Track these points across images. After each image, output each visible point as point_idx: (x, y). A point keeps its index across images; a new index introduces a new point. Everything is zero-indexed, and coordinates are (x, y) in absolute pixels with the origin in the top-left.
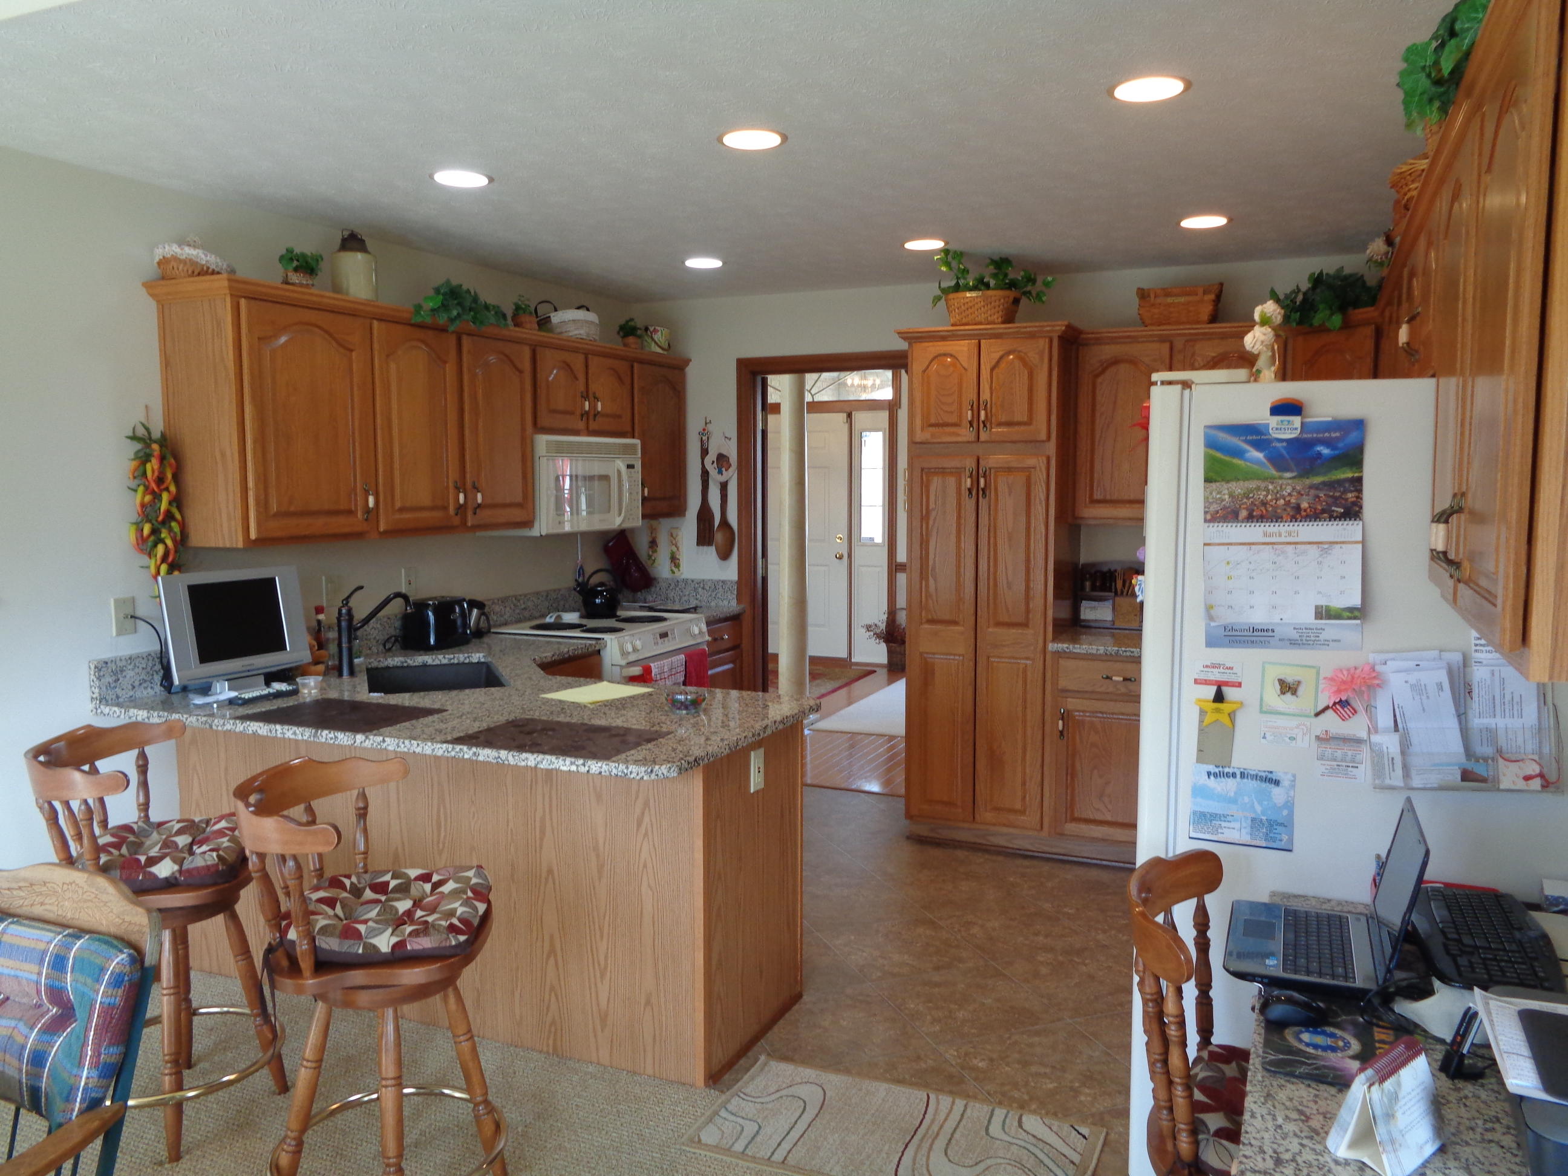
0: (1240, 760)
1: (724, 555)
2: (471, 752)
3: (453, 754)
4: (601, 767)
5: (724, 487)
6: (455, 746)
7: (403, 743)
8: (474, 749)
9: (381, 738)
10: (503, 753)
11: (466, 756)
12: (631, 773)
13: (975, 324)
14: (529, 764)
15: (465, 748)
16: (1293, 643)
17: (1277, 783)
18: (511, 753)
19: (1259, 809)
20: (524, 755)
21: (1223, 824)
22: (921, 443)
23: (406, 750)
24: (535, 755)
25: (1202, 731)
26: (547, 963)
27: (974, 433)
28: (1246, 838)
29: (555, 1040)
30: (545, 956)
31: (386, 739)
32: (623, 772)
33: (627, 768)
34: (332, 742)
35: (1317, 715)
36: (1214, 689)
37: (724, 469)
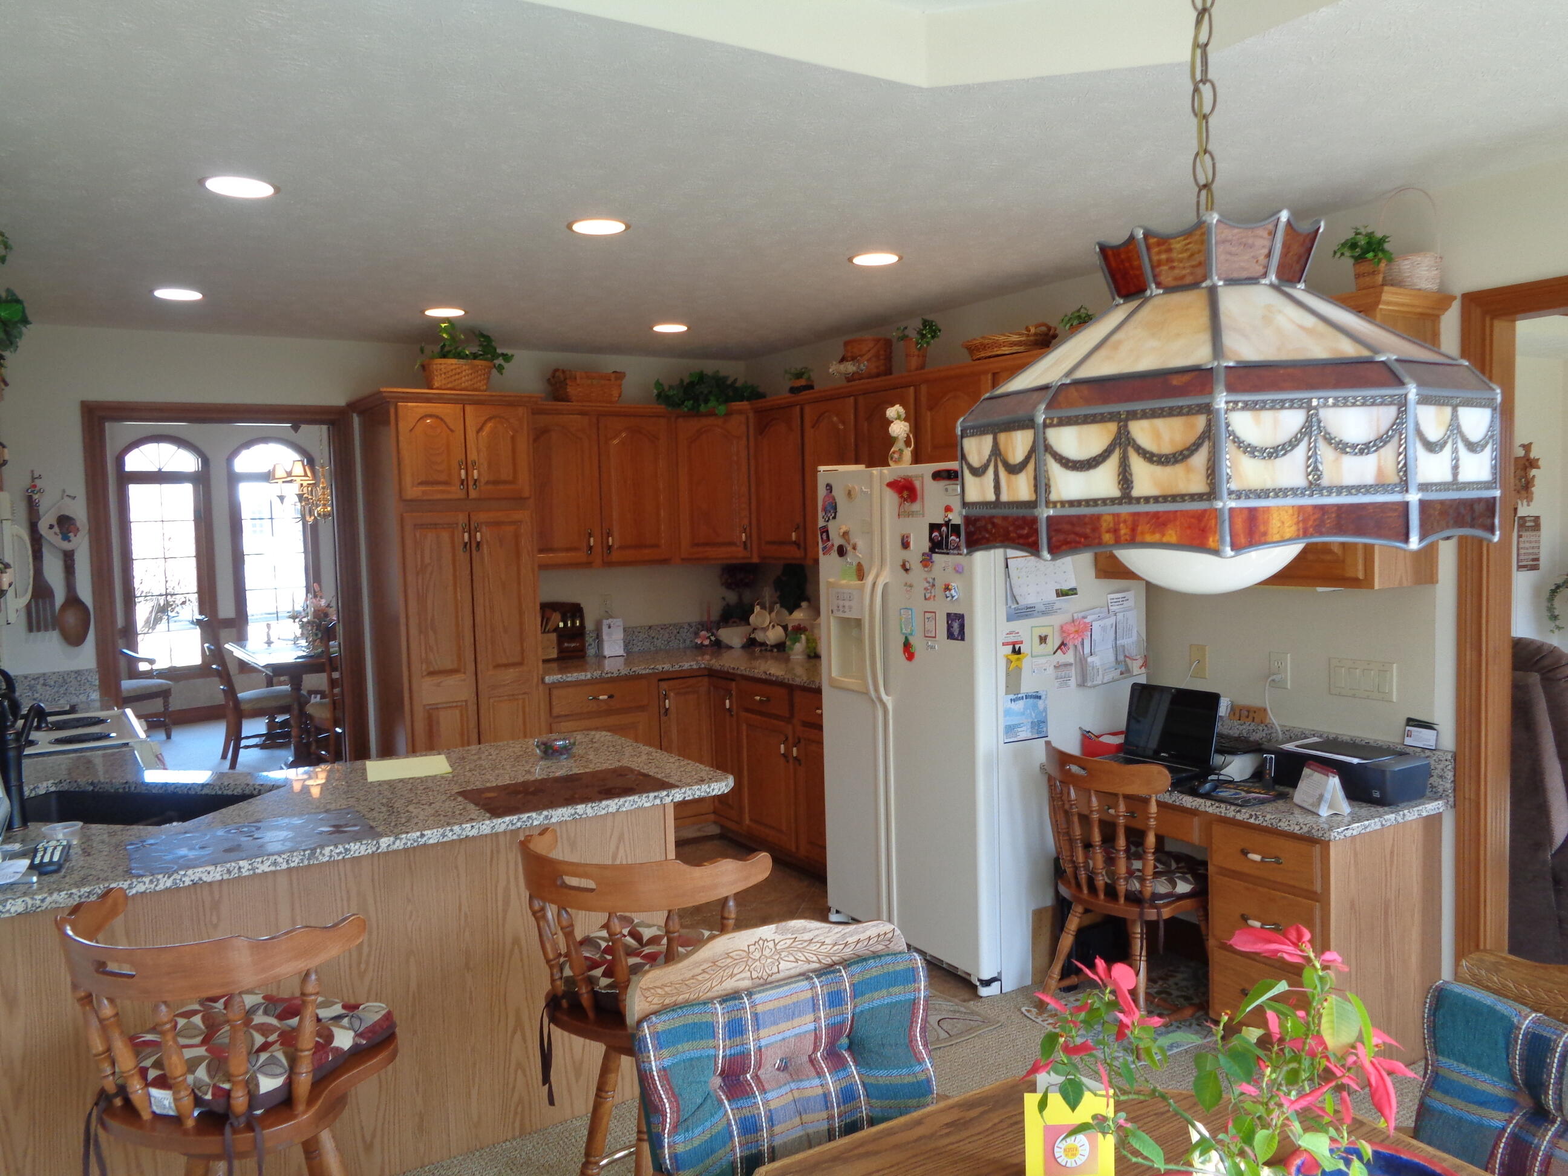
0: (1026, 687)
1: (74, 639)
2: (543, 816)
3: (519, 824)
4: (685, 793)
5: (68, 558)
6: (522, 816)
7: (452, 830)
8: (545, 813)
9: (418, 834)
10: (580, 808)
11: (535, 823)
12: (713, 790)
13: (461, 390)
14: (610, 810)
15: (534, 815)
16: (1044, 613)
17: (1040, 697)
18: (590, 805)
19: (1033, 715)
20: (604, 803)
21: (1019, 729)
22: (411, 501)
23: (455, 837)
24: (616, 800)
25: (1008, 674)
26: (511, 1042)
27: (465, 491)
28: (1029, 736)
29: (522, 1120)
30: (509, 1034)
31: (425, 832)
32: (706, 791)
33: (709, 787)
34: (340, 857)
35: (1054, 653)
36: (1011, 646)
37: (71, 535)
